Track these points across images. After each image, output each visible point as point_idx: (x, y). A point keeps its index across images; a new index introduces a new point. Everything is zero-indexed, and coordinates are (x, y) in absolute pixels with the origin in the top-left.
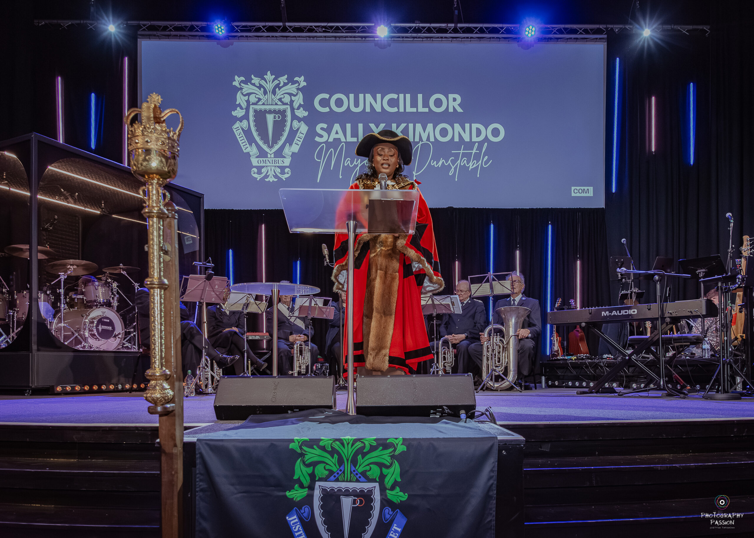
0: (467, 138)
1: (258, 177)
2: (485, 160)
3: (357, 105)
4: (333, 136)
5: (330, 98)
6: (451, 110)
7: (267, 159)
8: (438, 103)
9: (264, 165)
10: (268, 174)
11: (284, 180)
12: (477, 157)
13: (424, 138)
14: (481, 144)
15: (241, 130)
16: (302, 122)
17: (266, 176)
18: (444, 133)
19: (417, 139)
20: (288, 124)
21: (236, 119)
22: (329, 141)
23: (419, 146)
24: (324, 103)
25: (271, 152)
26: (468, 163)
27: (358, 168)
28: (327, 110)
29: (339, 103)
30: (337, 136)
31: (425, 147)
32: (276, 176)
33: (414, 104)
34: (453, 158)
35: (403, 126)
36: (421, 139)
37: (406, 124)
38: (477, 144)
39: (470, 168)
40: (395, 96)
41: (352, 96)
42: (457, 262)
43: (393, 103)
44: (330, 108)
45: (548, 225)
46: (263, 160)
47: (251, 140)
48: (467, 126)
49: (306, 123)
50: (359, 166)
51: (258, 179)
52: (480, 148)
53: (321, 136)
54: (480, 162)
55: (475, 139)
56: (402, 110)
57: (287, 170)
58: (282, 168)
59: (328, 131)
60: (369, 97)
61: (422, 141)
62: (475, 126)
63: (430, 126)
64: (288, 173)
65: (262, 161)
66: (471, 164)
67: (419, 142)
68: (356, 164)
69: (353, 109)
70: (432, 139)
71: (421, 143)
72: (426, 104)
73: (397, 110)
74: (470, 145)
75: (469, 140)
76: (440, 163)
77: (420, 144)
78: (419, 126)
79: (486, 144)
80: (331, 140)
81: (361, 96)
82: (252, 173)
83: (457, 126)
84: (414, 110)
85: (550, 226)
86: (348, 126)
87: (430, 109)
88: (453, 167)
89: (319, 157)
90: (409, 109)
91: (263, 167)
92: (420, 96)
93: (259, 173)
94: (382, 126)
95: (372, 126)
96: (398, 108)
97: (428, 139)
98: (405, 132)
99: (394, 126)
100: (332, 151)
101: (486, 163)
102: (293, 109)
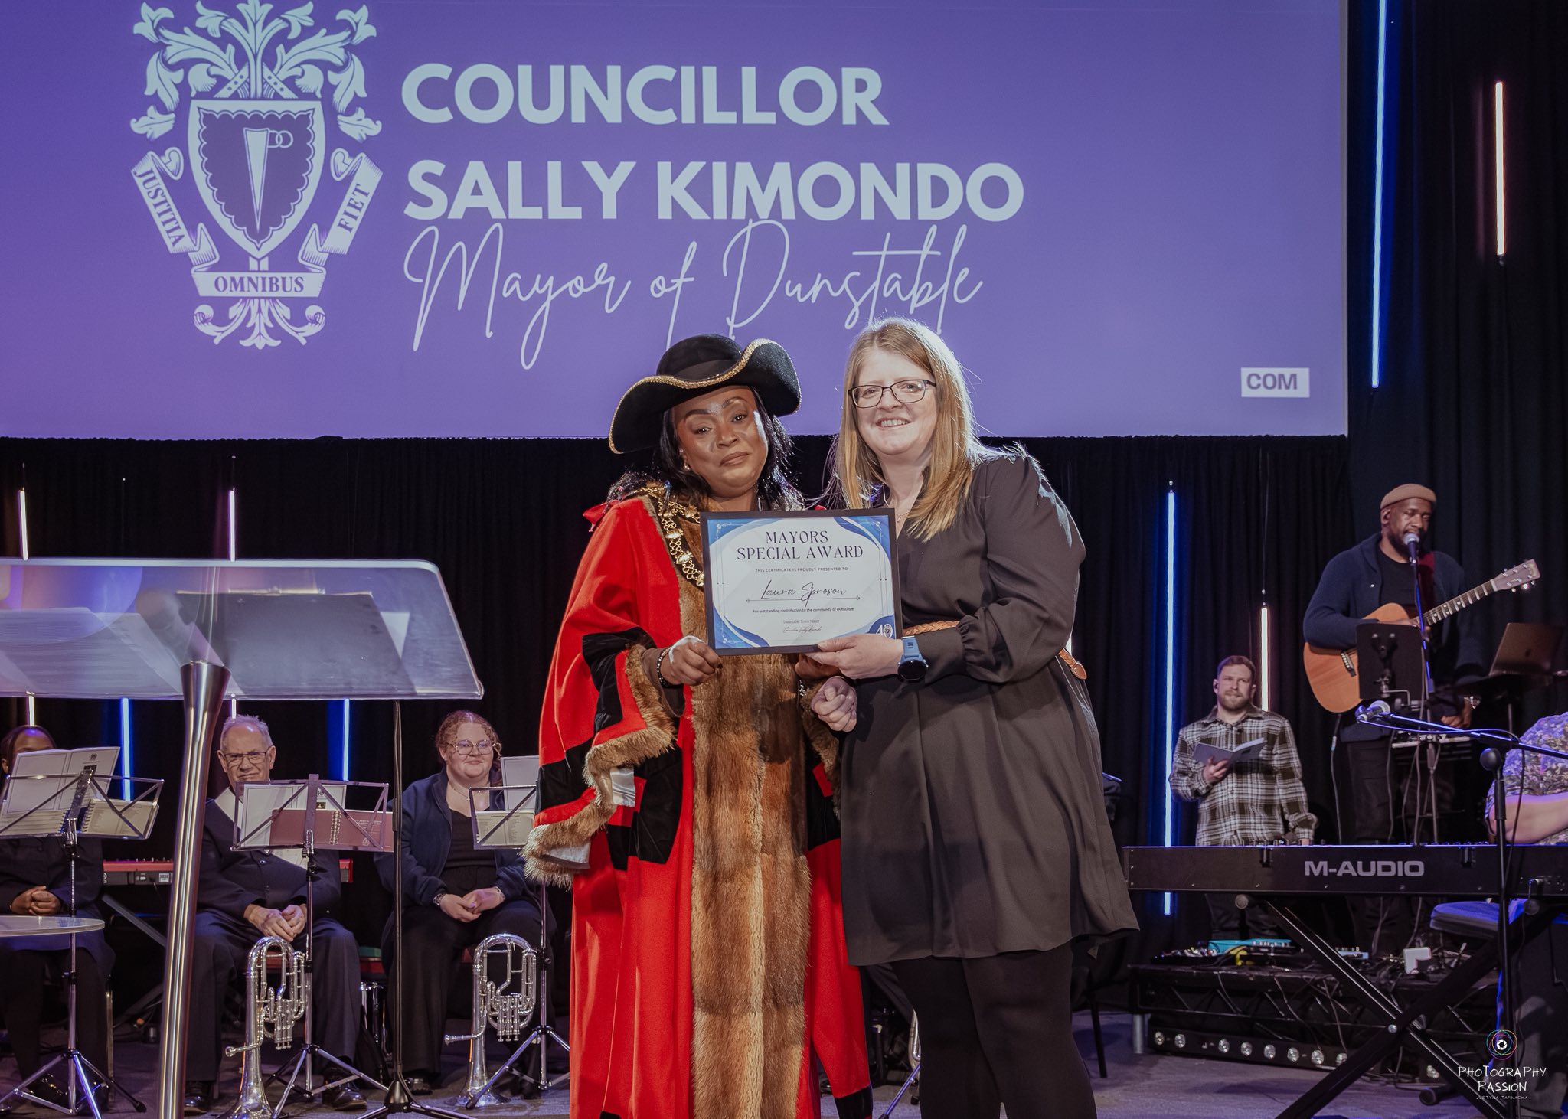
0: (900, 210)
1: (217, 334)
2: (960, 279)
3: (541, 100)
4: (464, 200)
5: (454, 77)
6: (849, 118)
7: (245, 275)
8: (808, 96)
9: (237, 293)
10: (249, 325)
11: (304, 342)
12: (935, 271)
13: (763, 210)
14: (947, 228)
15: (159, 179)
16: (363, 155)
17: (245, 331)
19: (739, 213)
20: (317, 161)
21: (145, 145)
22: (451, 216)
23: (745, 234)
24: (436, 93)
25: (259, 251)
26: (905, 291)
27: (547, 305)
28: (444, 115)
29: (484, 94)
30: (477, 202)
31: (766, 237)
32: (275, 331)
33: (729, 98)
34: (858, 274)
35: (694, 168)
36: (751, 211)
37: (702, 164)
38: (934, 228)
39: (914, 305)
40: (666, 73)
41: (525, 72)
43: (661, 95)
44: (455, 110)
45: (1164, 490)
46: (233, 279)
47: (193, 212)
48: (902, 170)
49: (376, 160)
50: (550, 298)
51: (217, 341)
52: (944, 241)
53: (425, 202)
54: (945, 287)
55: (926, 212)
56: (689, 117)
57: (311, 311)
58: (298, 307)
59: (449, 183)
60: (579, 73)
61: (756, 218)
62: (926, 171)
63: (781, 171)
64: (314, 321)
65: (229, 281)
66: (914, 293)
67: (743, 223)
68: (540, 292)
69: (531, 114)
70: (788, 212)
71: (751, 225)
72: (767, 99)
73: (674, 118)
74: (912, 232)
75: (907, 217)
76: (816, 290)
77: (748, 229)
78: (745, 172)
79: (964, 228)
80: (457, 213)
81: (556, 72)
82: (198, 319)
83: (870, 172)
84: (730, 118)
85: (1171, 496)
86: (515, 169)
87: (781, 116)
88: (857, 304)
89: (418, 269)
90: (713, 116)
91: (233, 301)
92: (749, 74)
93: (221, 319)
94: (625, 169)
95: (593, 168)
96: (678, 113)
97: (776, 211)
98: (700, 189)
99: (664, 168)
100: (459, 250)
101: (964, 290)
102: (331, 114)
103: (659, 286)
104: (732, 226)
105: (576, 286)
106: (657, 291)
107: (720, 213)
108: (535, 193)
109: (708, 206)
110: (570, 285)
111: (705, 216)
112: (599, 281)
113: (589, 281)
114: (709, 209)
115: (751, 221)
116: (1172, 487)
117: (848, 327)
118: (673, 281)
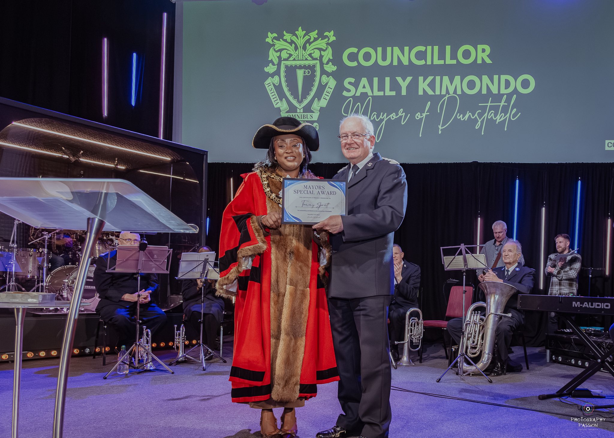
0: (495, 91)
2: (513, 112)
3: (384, 58)
4: (360, 90)
5: (358, 52)
6: (479, 61)
8: (467, 55)
12: (505, 110)
13: (451, 91)
14: (510, 96)
16: (331, 76)
18: (471, 84)
19: (444, 92)
21: (268, 75)
22: (356, 95)
23: (445, 99)
24: (353, 57)
26: (495, 116)
27: (384, 122)
28: (355, 64)
29: (367, 57)
30: (364, 91)
31: (452, 100)
33: (442, 56)
34: (481, 111)
35: (430, 78)
36: (447, 92)
37: (432, 77)
38: (505, 96)
39: (498, 121)
40: (422, 48)
41: (380, 49)
42: (479, 219)
43: (421, 55)
44: (358, 62)
45: (578, 180)
47: (281, 95)
48: (496, 77)
49: (335, 78)
50: (385, 120)
52: (508, 100)
53: (349, 91)
54: (508, 115)
55: (503, 91)
56: (429, 62)
59: (356, 85)
60: (396, 49)
61: (449, 94)
62: (503, 77)
63: (457, 79)
66: (498, 117)
67: (445, 95)
68: (382, 118)
69: (381, 63)
70: (459, 92)
71: (447, 96)
72: (454, 56)
73: (424, 63)
74: (498, 97)
75: (497, 93)
76: (467, 117)
77: (446, 97)
78: (446, 79)
79: (515, 96)
80: (358, 94)
81: (389, 49)
83: (485, 78)
84: (442, 62)
85: (579, 182)
86: (376, 80)
87: (458, 61)
88: (480, 121)
89: (346, 111)
90: (437, 62)
92: (448, 48)
94: (409, 79)
95: (399, 79)
96: (426, 61)
97: (455, 92)
98: (432, 85)
99: (421, 79)
100: (359, 105)
101: (514, 116)
103: (418, 116)
104: (441, 96)
105: (393, 116)
106: (418, 117)
107: (438, 92)
108: (381, 88)
109: (434, 90)
110: (391, 116)
111: (433, 93)
112: (400, 114)
113: (397, 115)
114: (434, 91)
115: (447, 95)
116: (580, 179)
117: (477, 128)
118: (422, 114)
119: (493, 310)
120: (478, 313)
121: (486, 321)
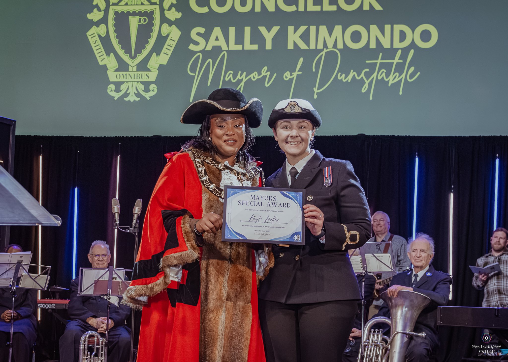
0: (386, 44)
1: (116, 96)
2: (410, 72)
3: (243, 3)
4: (212, 43)
6: (366, 7)
7: (127, 73)
9: (124, 80)
10: (128, 92)
11: (148, 99)
12: (400, 68)
13: (330, 45)
14: (406, 51)
15: (97, 37)
16: (174, 26)
17: (126, 95)
18: (356, 37)
19: (320, 46)
20: (156, 29)
21: (92, 23)
22: (206, 49)
23: (322, 55)
25: (133, 63)
26: (387, 77)
27: (243, 83)
28: (205, 10)
30: (217, 43)
31: (331, 56)
32: (138, 95)
34: (368, 70)
35: (303, 29)
36: (325, 46)
37: (306, 27)
38: (400, 52)
39: (390, 82)
44: (210, 8)
45: (494, 158)
46: (123, 74)
47: (109, 49)
48: (387, 28)
49: (179, 28)
50: (244, 80)
51: (116, 99)
52: (404, 57)
53: (197, 43)
54: (404, 75)
55: (397, 44)
56: (301, 8)
57: (152, 87)
58: (146, 85)
59: (206, 36)
61: (327, 48)
62: (398, 28)
63: (338, 29)
64: (153, 91)
65: (121, 76)
66: (391, 77)
67: (322, 50)
68: (240, 78)
69: (239, 9)
70: (340, 46)
73: (295, 9)
74: (391, 53)
75: (389, 47)
76: (350, 78)
77: (323, 53)
78: (323, 29)
79: (412, 51)
80: (209, 48)
82: (109, 91)
83: (374, 28)
84: (318, 8)
85: (497, 161)
86: (232, 30)
87: (339, 7)
88: (367, 82)
89: (193, 69)
90: (311, 8)
91: (123, 83)
93: (118, 90)
94: (275, 29)
95: (263, 29)
96: (297, 7)
97: (335, 46)
98: (305, 37)
99: (291, 29)
100: (209, 62)
101: (412, 76)
102: (162, 10)
103: (287, 76)
104: (317, 51)
105: (255, 76)
106: (286, 77)
107: (312, 46)
108: (239, 40)
109: (308, 44)
110: (251, 76)
111: (307, 48)
112: (263, 74)
113: (259, 74)
114: (308, 45)
115: (325, 49)
116: (498, 157)
117: (363, 91)
118: (293, 73)
119: (400, 328)
120: (379, 332)
121: (391, 343)
